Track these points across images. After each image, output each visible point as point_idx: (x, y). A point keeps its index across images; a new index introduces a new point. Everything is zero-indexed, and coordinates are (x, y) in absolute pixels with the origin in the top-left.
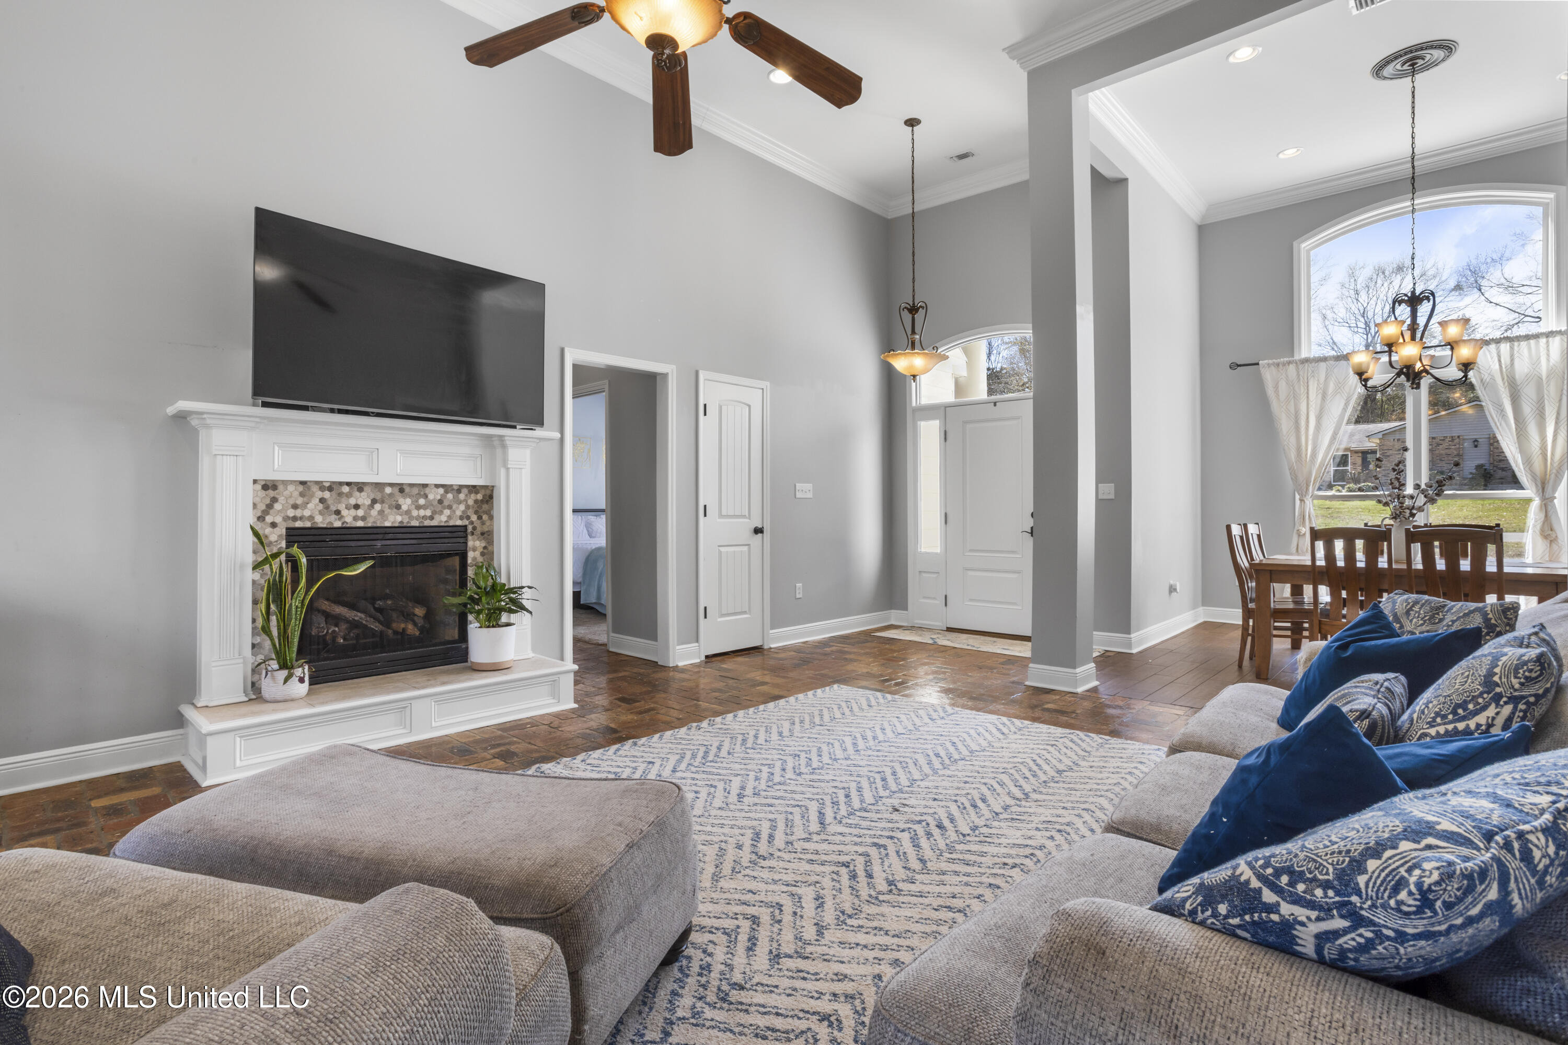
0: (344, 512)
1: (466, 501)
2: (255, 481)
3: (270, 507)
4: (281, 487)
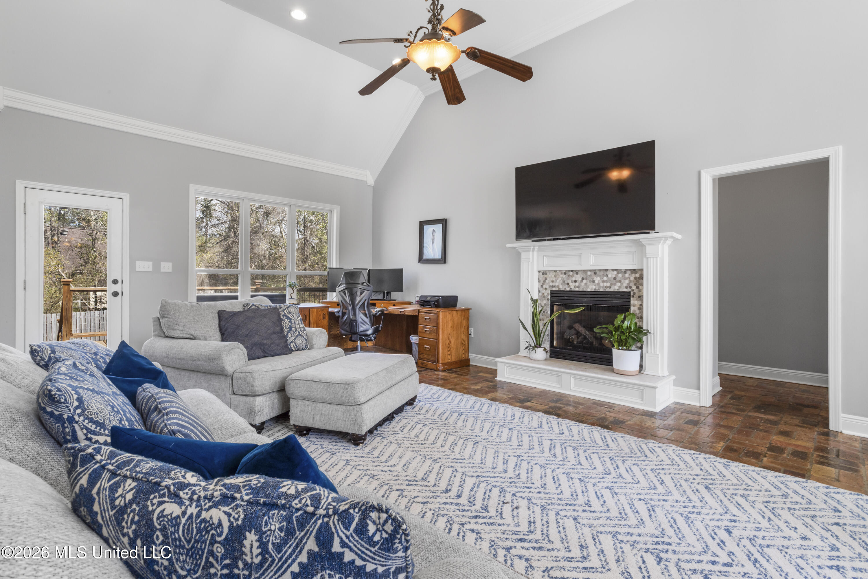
0: (571, 284)
1: (629, 278)
2: (539, 272)
3: (545, 281)
4: (548, 274)
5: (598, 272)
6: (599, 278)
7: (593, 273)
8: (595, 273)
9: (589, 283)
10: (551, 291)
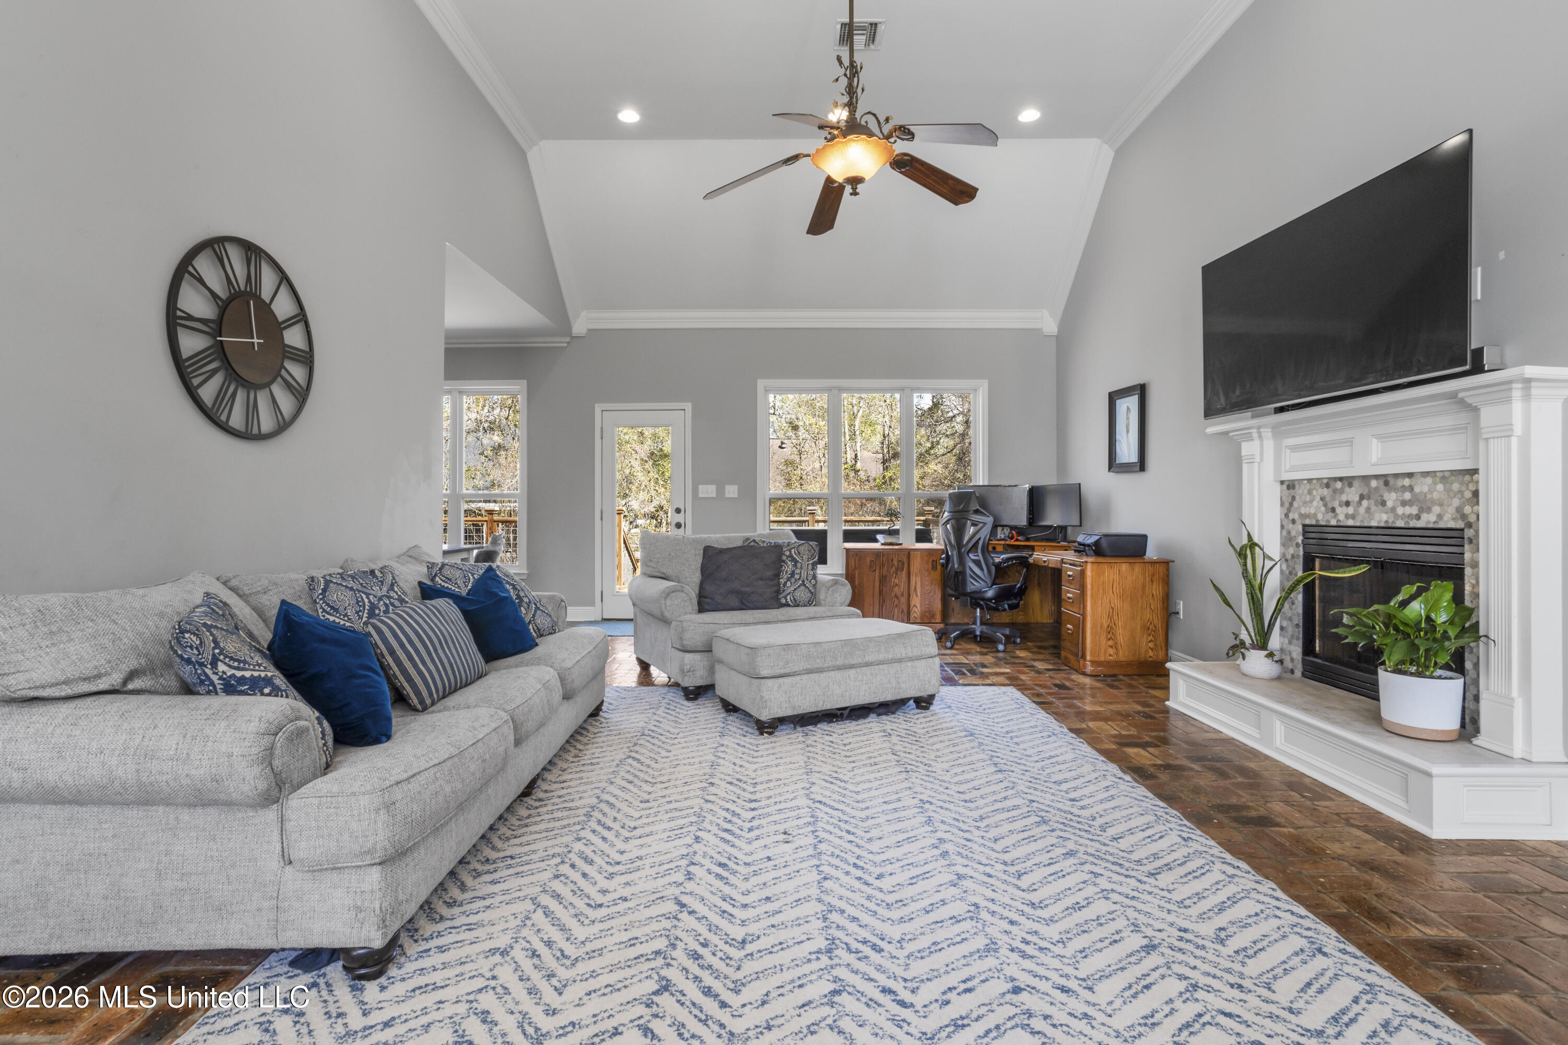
0: (1338, 510)
1: (1461, 492)
2: (1282, 482)
3: (1291, 504)
4: (1297, 486)
5: (1392, 481)
6: (1393, 496)
7: (1381, 482)
8: (1386, 484)
9: (1373, 508)
10: (1304, 526)
